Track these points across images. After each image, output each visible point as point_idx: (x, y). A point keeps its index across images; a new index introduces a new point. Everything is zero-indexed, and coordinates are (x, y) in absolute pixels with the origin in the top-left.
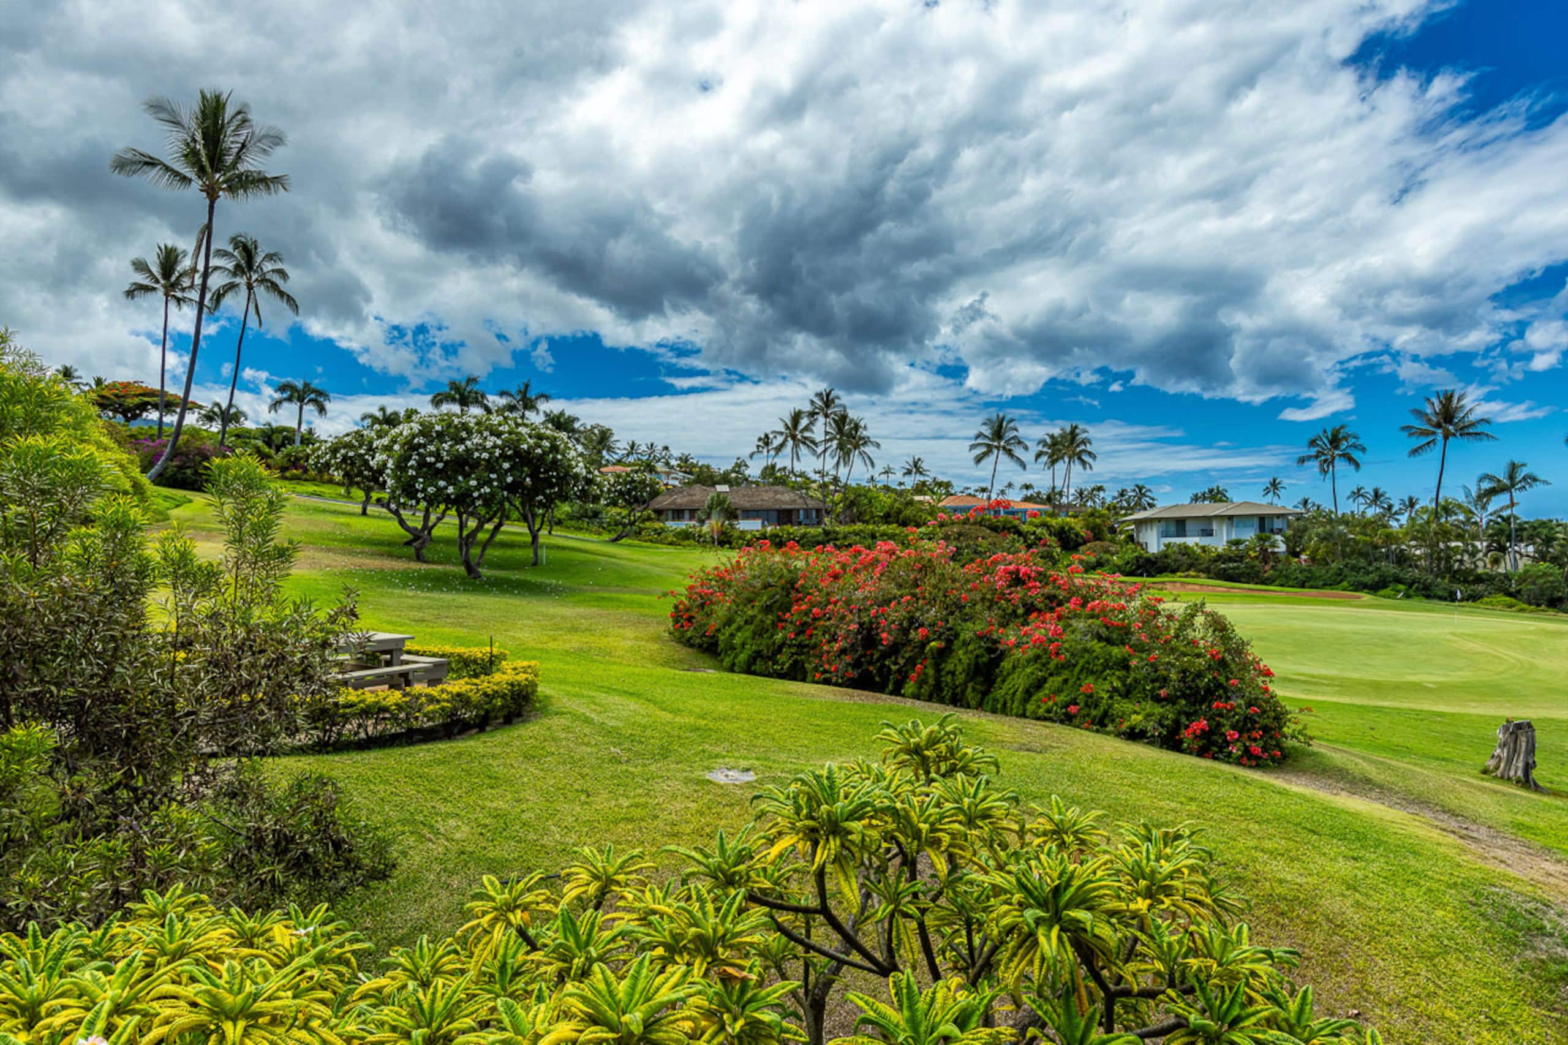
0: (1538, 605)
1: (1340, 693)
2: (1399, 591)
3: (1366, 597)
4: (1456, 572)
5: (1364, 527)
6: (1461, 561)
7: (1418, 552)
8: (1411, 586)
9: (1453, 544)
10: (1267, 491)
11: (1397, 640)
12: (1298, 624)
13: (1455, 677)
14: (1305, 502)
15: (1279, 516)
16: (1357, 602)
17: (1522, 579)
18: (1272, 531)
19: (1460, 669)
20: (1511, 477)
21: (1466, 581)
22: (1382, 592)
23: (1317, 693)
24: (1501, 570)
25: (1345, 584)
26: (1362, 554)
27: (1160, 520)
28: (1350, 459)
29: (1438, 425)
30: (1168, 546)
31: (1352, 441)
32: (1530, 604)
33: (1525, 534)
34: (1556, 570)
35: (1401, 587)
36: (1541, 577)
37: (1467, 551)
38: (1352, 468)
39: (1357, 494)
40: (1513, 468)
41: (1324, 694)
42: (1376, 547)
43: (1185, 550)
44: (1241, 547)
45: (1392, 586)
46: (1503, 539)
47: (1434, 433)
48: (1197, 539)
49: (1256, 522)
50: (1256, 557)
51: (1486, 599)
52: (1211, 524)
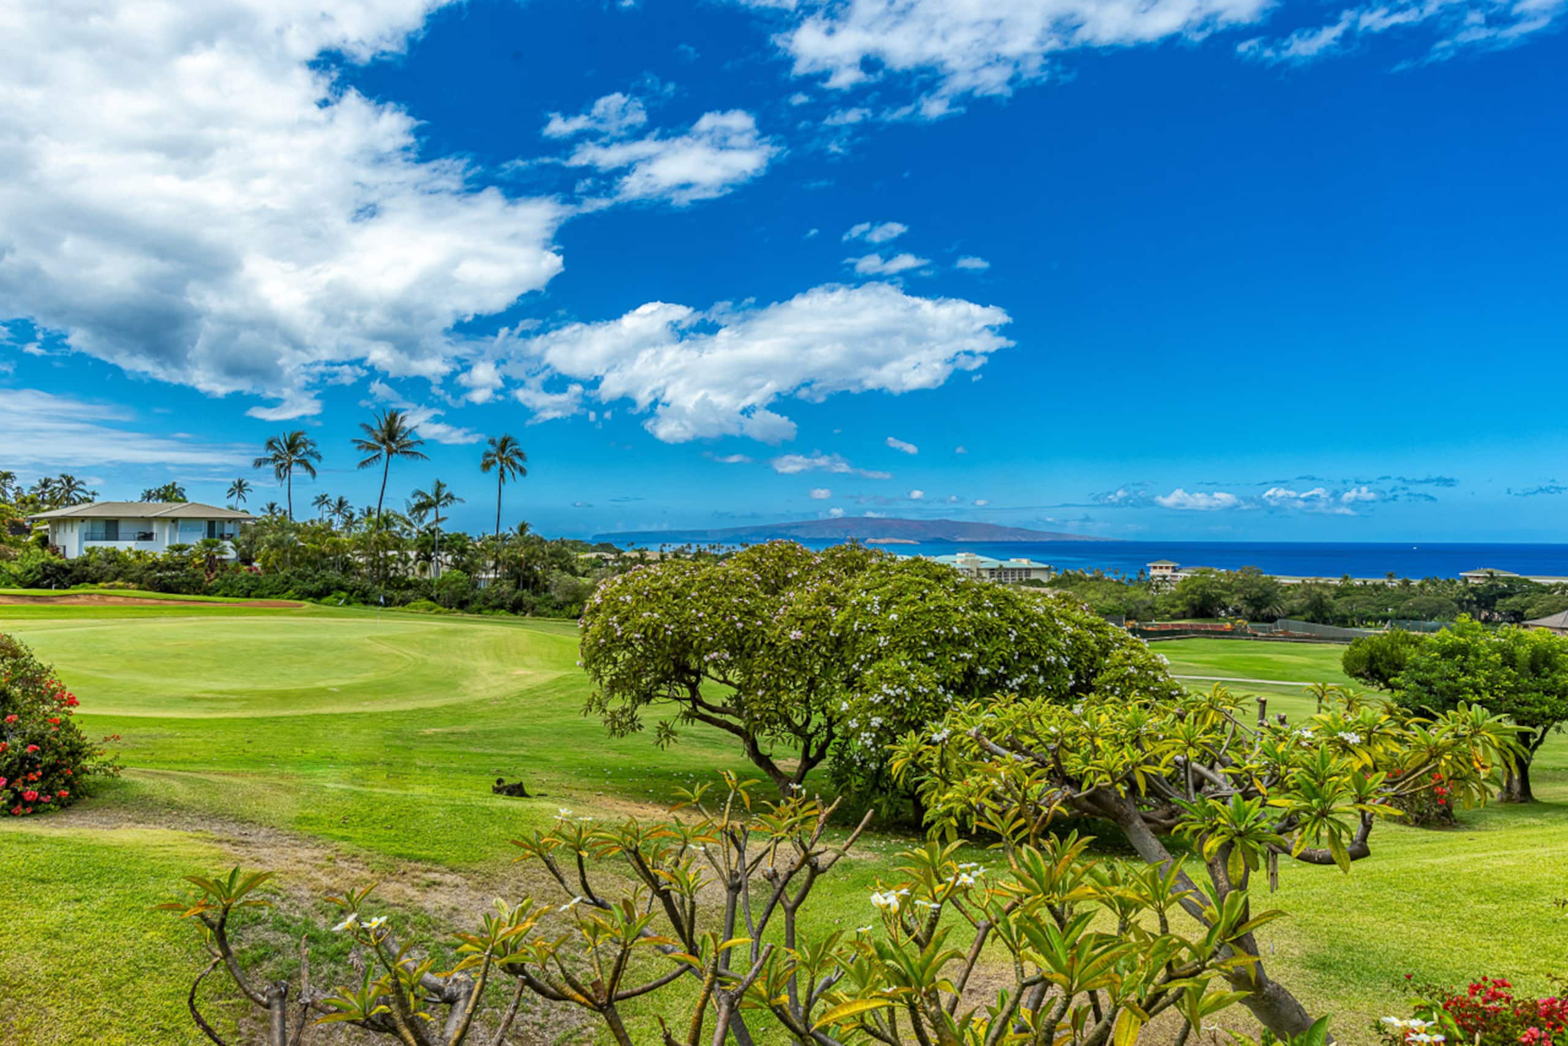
0: (451, 607)
1: (245, 708)
2: (340, 598)
3: (307, 605)
4: (391, 579)
5: (314, 534)
6: (396, 569)
7: (361, 560)
8: (351, 593)
9: (390, 553)
10: (231, 492)
11: (318, 646)
12: (225, 637)
13: (361, 678)
14: (272, 507)
15: (230, 520)
16: (297, 610)
17: (440, 585)
18: (222, 537)
19: (366, 671)
20: (438, 495)
21: (398, 588)
22: (326, 600)
23: (221, 709)
24: (427, 577)
25: (291, 592)
26: (310, 562)
27: (83, 519)
28: (308, 467)
29: (383, 442)
30: (91, 551)
31: (310, 448)
32: (445, 607)
33: (445, 545)
34: (465, 577)
35: (343, 594)
36: (452, 583)
37: (400, 560)
38: (309, 474)
39: (322, 500)
40: (440, 486)
41: (228, 710)
42: (324, 555)
43: (113, 557)
44: (185, 553)
45: (335, 593)
46: (429, 549)
47: (379, 448)
48: (132, 544)
49: (205, 526)
50: (202, 565)
51: (413, 604)
52: (151, 527)
